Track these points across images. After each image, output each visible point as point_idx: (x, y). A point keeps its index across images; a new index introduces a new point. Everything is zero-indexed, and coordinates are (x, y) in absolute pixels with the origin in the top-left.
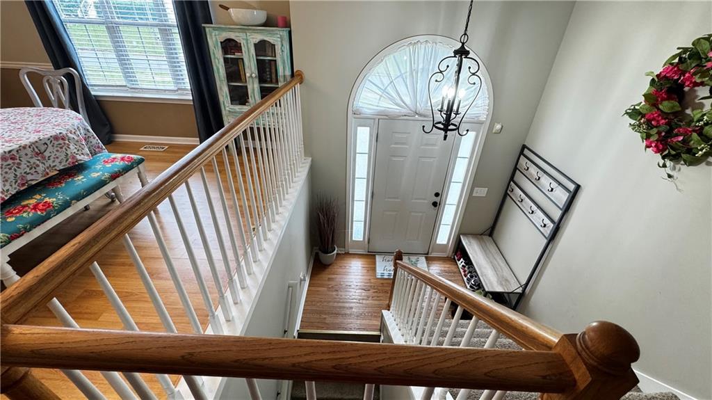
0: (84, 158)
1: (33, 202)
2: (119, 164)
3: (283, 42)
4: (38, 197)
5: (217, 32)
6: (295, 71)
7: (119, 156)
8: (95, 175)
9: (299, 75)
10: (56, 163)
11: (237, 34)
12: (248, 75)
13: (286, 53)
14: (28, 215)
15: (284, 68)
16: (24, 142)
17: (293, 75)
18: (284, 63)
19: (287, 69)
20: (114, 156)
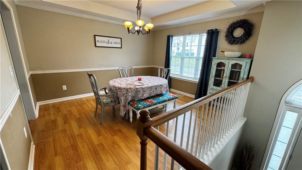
0: (164, 92)
1: (150, 100)
2: (172, 97)
3: (247, 64)
4: (151, 99)
5: (217, 60)
6: (250, 76)
7: (172, 94)
8: (165, 98)
9: (252, 78)
10: (158, 92)
11: (225, 61)
12: (224, 76)
13: (247, 69)
14: (148, 103)
15: (244, 75)
16: (155, 85)
17: (248, 78)
18: (245, 72)
19: (246, 75)
20: (171, 94)
